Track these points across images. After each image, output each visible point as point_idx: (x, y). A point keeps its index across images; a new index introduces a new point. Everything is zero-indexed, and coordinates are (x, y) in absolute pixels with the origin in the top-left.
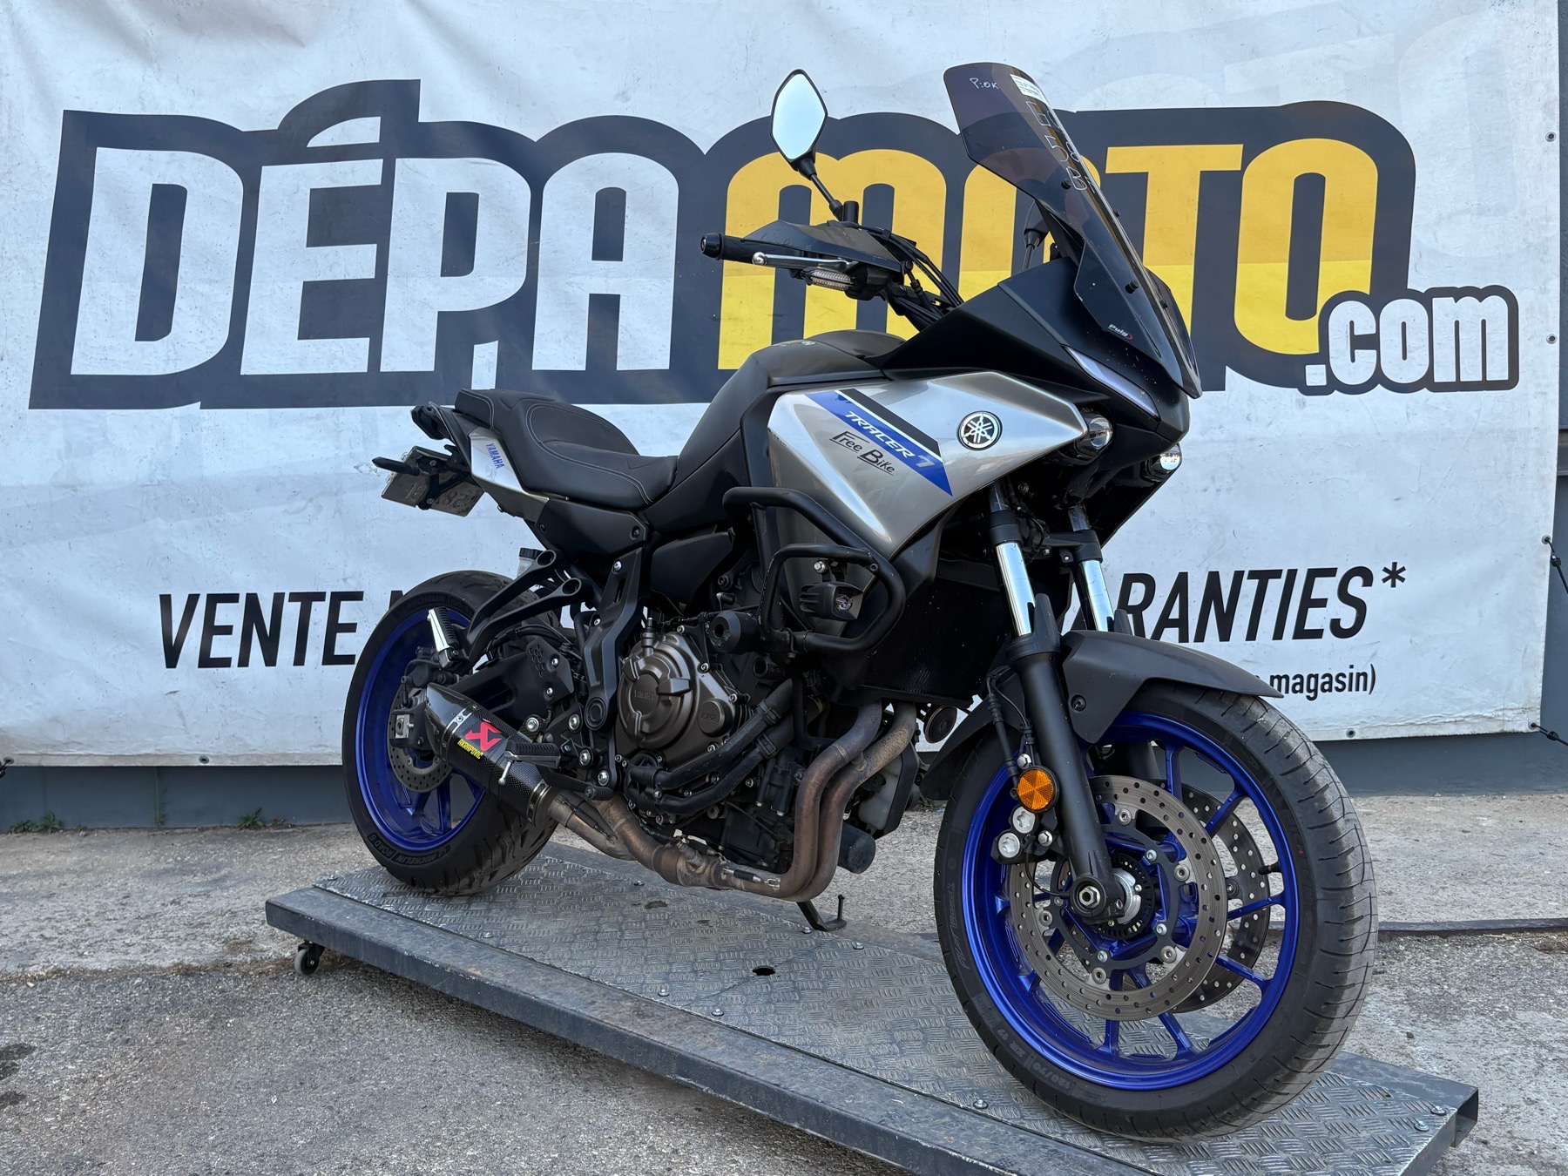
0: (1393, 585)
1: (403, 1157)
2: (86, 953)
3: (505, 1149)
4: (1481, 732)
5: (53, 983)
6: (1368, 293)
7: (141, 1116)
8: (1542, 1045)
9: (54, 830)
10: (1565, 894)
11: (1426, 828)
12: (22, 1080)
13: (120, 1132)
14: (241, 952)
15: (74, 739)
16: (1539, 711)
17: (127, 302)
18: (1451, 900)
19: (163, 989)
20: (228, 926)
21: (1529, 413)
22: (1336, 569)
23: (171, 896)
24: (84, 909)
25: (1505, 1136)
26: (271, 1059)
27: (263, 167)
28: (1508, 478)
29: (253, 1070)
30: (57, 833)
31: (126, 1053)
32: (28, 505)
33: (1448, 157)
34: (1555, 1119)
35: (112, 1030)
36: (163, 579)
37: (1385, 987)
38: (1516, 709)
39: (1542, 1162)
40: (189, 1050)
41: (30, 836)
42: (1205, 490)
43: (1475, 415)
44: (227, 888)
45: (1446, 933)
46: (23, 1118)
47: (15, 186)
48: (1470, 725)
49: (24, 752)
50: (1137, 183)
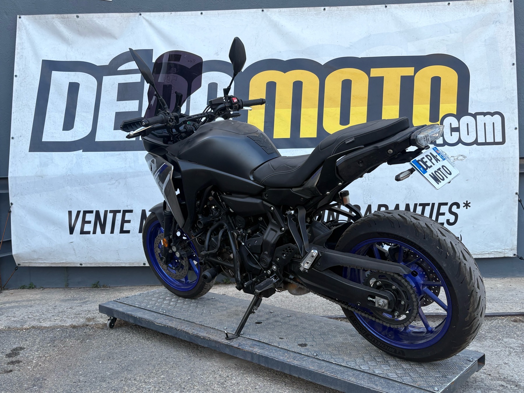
0: (467, 208)
1: (141, 378)
2: (42, 322)
3: (173, 376)
4: (497, 257)
5: (31, 330)
6: (456, 114)
7: (58, 366)
8: (511, 348)
9: (33, 288)
10: (523, 306)
12: (21, 357)
13: (51, 371)
14: (91, 321)
15: (40, 258)
16: (516, 250)
17: (60, 119)
19: (66, 332)
20: (87, 314)
21: (509, 152)
22: (448, 203)
23: (70, 306)
24: (42, 310)
25: (496, 373)
26: (100, 351)
27: (104, 77)
28: (503, 173)
29: (94, 354)
30: (34, 289)
31: (54, 349)
32: (28, 182)
33: (480, 71)
34: (513, 368)
35: (50, 343)
36: (69, 206)
38: (508, 249)
39: (508, 380)
40: (74, 348)
41: (25, 290)
43: (492, 153)
44: (88, 304)
46: (21, 367)
47: (26, 83)
48: (493, 255)
49: (24, 262)
50: (380, 80)
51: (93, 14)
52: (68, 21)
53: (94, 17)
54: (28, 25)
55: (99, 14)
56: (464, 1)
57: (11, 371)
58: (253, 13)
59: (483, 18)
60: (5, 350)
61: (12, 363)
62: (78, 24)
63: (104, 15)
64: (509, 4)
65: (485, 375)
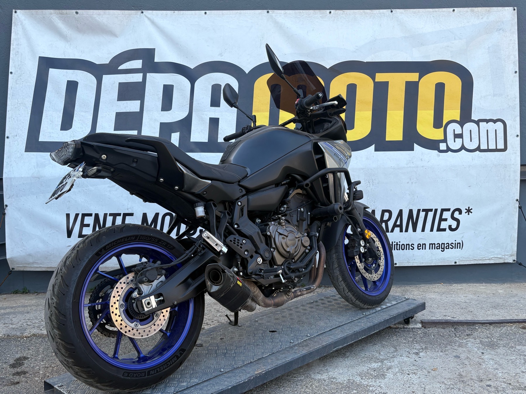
0: (469, 214)
2: (43, 329)
4: (497, 263)
5: (33, 338)
6: (459, 120)
9: (26, 293)
11: (481, 293)
12: (26, 367)
15: (35, 262)
16: (516, 256)
17: (58, 118)
18: (491, 314)
21: (511, 159)
22: (450, 209)
24: (40, 316)
25: (516, 382)
27: (103, 75)
28: (505, 180)
32: (23, 184)
33: (483, 78)
36: (67, 208)
37: (473, 339)
38: (508, 255)
41: (18, 295)
42: (408, 183)
43: (494, 160)
45: (491, 323)
46: (28, 378)
47: (22, 80)
48: (494, 260)
49: (18, 266)
50: (385, 85)
51: (93, 10)
52: (67, 17)
53: (94, 14)
54: (24, 20)
55: (100, 11)
56: (468, 8)
57: (18, 383)
58: (258, 14)
59: (487, 26)
60: (8, 360)
61: (18, 374)
62: (78, 21)
63: (104, 12)
64: (512, 12)
65: (505, 384)
